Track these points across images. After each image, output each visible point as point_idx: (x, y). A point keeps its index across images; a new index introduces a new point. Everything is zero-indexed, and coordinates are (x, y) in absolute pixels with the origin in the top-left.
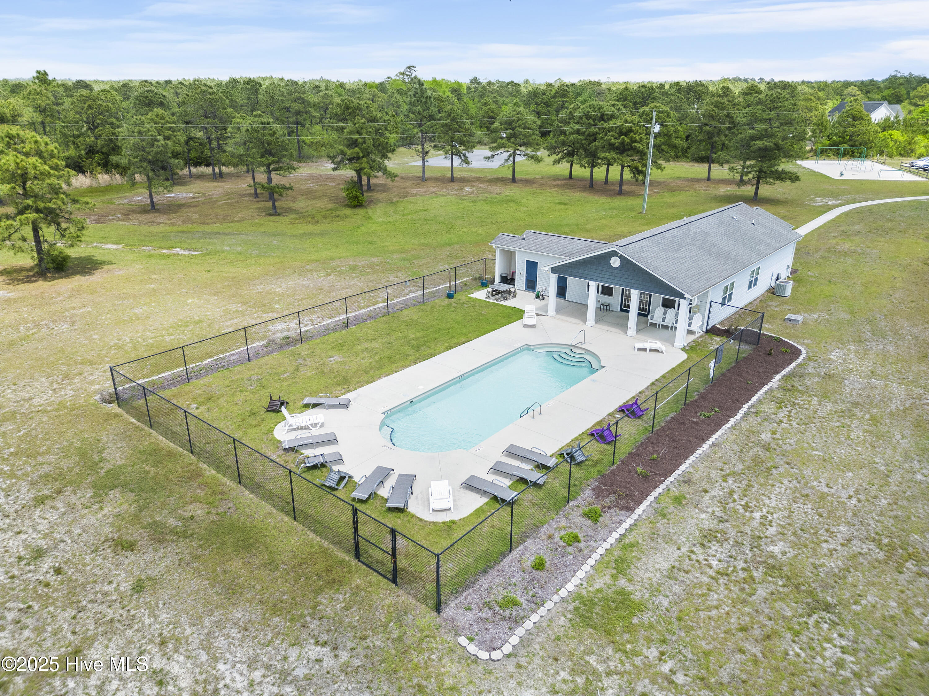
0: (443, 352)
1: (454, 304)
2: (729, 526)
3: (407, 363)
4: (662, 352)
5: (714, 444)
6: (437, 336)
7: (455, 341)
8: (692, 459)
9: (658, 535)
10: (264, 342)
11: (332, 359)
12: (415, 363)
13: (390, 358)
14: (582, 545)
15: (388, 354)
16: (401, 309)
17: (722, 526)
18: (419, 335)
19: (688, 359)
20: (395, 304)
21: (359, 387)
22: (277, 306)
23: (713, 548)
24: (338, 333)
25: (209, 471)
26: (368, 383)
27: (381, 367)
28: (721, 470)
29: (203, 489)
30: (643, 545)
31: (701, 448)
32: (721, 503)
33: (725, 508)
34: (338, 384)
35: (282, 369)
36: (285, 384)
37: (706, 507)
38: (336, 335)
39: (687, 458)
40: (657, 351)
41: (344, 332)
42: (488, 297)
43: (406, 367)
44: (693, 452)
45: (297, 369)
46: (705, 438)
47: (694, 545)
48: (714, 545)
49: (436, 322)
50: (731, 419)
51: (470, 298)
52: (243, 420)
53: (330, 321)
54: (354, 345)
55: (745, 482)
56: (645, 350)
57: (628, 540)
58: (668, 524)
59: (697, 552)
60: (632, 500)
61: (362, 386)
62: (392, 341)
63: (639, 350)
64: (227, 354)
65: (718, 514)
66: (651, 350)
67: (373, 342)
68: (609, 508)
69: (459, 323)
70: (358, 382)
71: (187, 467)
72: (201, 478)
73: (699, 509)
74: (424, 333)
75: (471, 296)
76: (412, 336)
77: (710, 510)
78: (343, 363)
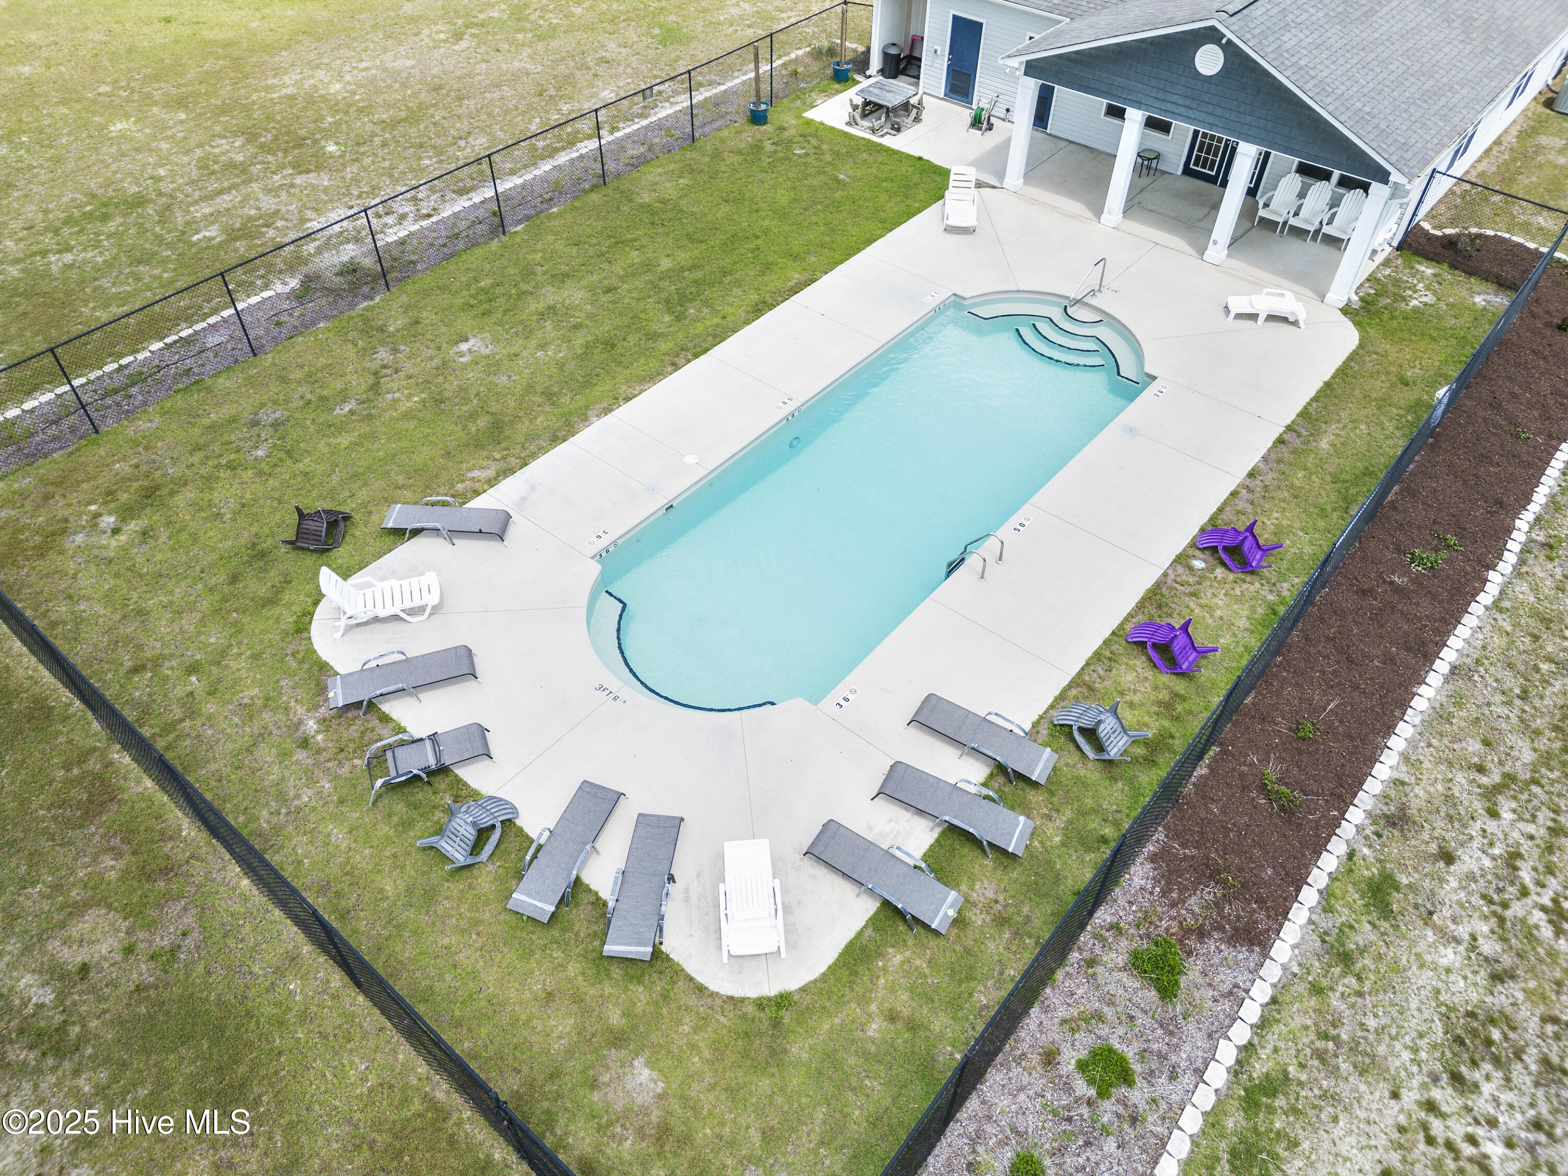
0: (747, 322)
1: (768, 146)
2: (1520, 996)
3: (653, 364)
4: (1295, 323)
5: (1455, 670)
6: (727, 262)
7: (773, 282)
8: (1404, 730)
9: (1336, 1040)
10: (294, 283)
11: (464, 347)
12: (676, 367)
13: (610, 345)
14: (1138, 1095)
15: (605, 329)
16: (638, 163)
17: (1500, 999)
18: (684, 257)
19: (1361, 346)
20: (621, 145)
21: (534, 456)
22: (331, 148)
23: (1487, 1088)
24: (479, 252)
25: (138, 781)
26: (556, 439)
27: (588, 382)
28: (1481, 769)
29: (118, 855)
30: (1301, 1084)
31: (1422, 690)
32: (1491, 902)
33: (1502, 921)
34: (479, 446)
35: (339, 385)
36: (344, 440)
37: (1454, 920)
38: (475, 257)
39: (1390, 730)
40: (1285, 320)
41: (495, 244)
42: (852, 122)
43: (654, 377)
44: (1404, 705)
45: (375, 388)
46: (1431, 648)
47: (1436, 1079)
48: (1488, 1078)
49: (725, 209)
50: (1491, 575)
51: (809, 122)
52: (234, 579)
53: (462, 203)
54: (522, 294)
55: (1544, 816)
56: (1253, 317)
57: (1259, 1069)
58: (1360, 994)
59: (1445, 1108)
60: (1261, 901)
61: (542, 450)
62: (614, 281)
63: (1239, 316)
64: (199, 327)
65: (1488, 947)
66: (1271, 318)
67: (569, 282)
68: (1202, 934)
69: (782, 216)
70: (531, 437)
71: (80, 762)
72: (114, 807)
73: (1435, 927)
74: (697, 251)
75: (810, 114)
76: (666, 264)
77: (1463, 931)
78: (492, 365)
